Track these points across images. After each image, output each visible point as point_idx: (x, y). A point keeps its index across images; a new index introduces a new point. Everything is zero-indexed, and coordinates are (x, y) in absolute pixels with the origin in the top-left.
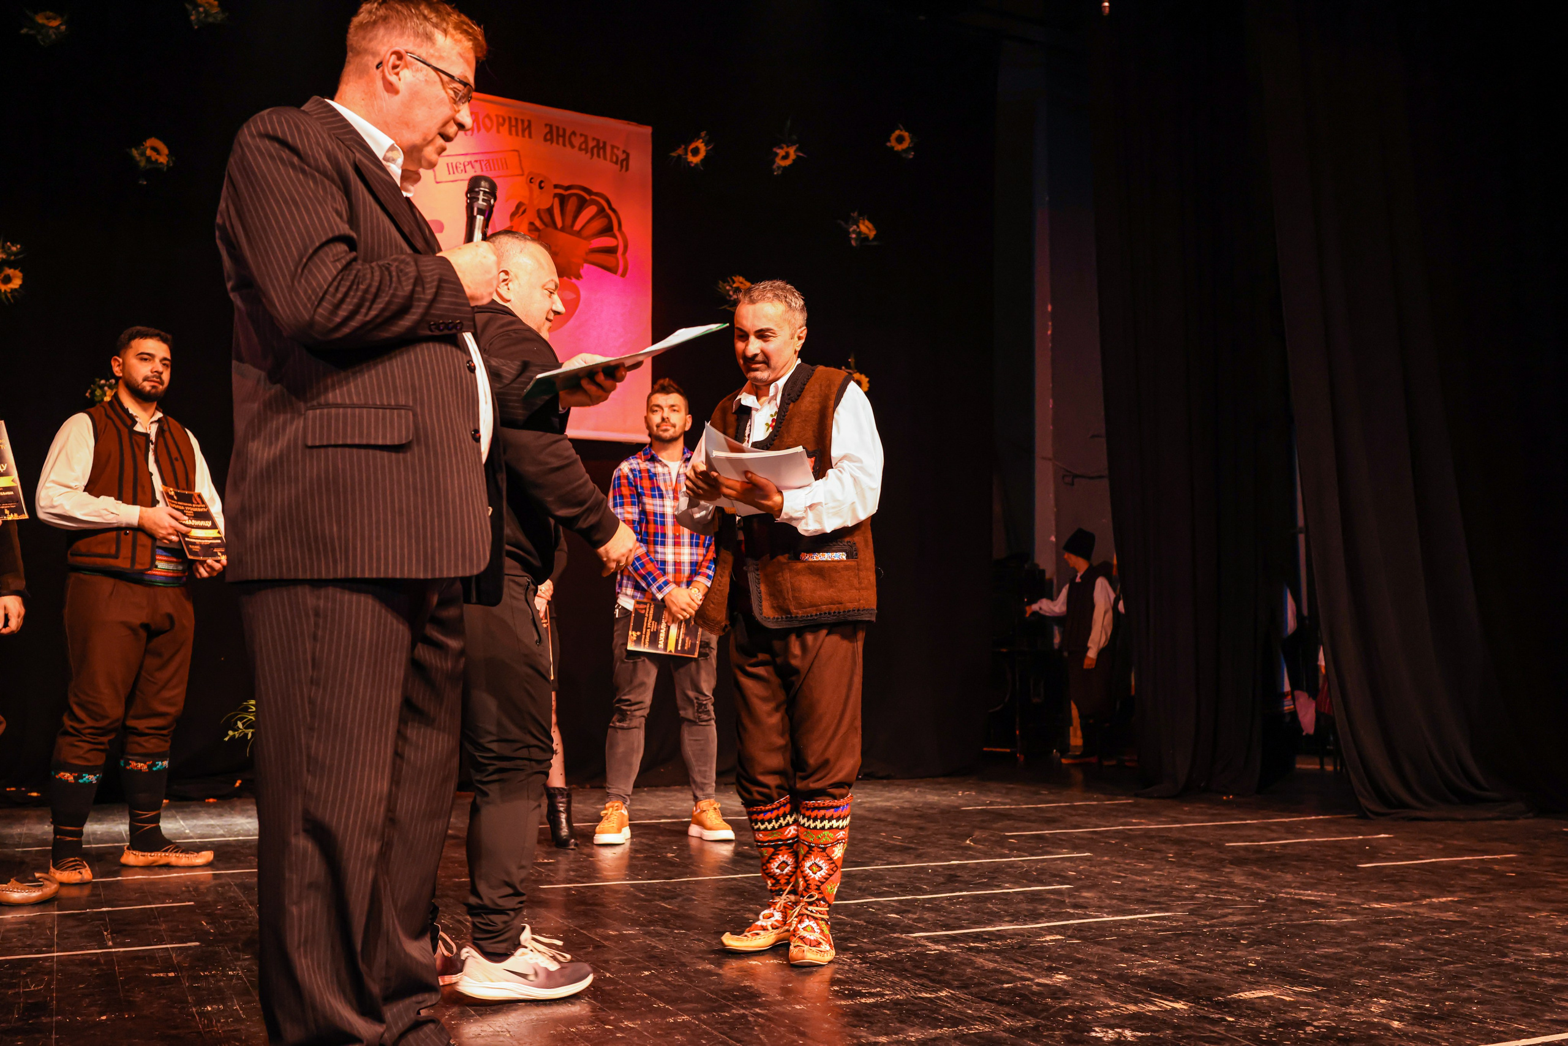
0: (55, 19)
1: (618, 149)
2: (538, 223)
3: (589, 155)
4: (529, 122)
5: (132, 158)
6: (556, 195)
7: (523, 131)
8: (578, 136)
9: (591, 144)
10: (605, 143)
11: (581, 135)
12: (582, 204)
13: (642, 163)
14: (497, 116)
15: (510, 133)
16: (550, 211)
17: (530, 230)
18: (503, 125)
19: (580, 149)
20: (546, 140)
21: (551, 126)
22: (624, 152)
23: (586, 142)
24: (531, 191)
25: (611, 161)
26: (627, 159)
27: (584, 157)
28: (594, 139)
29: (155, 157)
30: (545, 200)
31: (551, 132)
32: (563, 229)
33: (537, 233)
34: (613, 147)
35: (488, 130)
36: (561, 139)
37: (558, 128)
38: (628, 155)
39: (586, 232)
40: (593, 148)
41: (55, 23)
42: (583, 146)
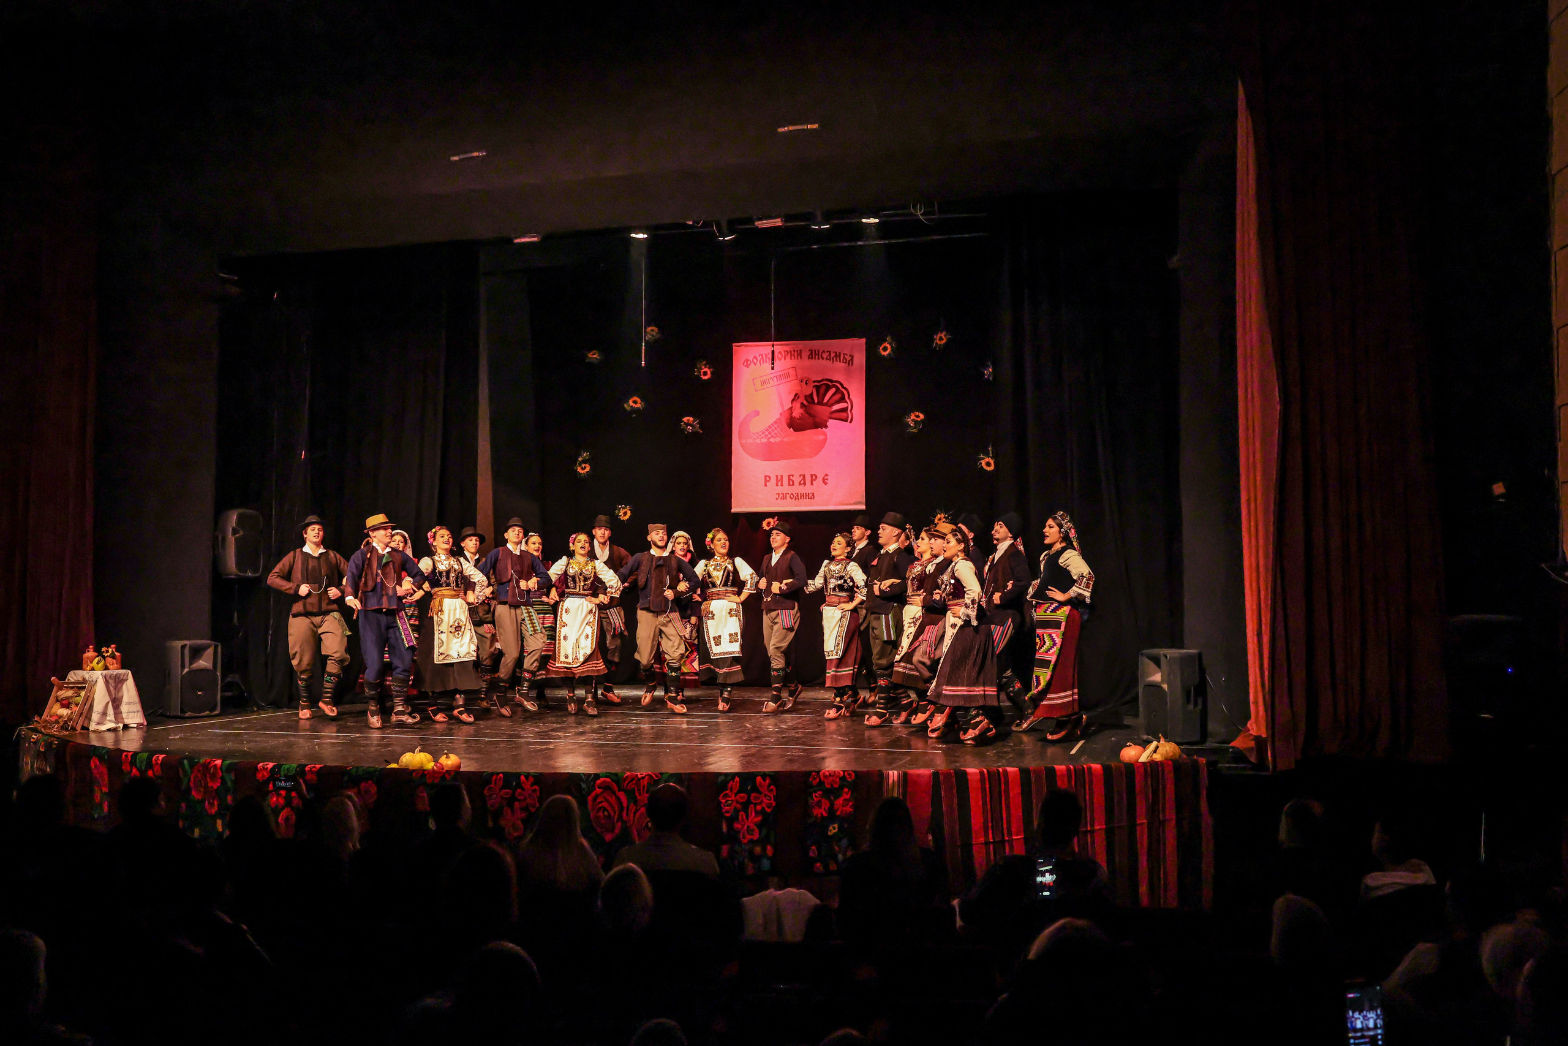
0: (594, 354)
1: (847, 355)
2: (805, 403)
3: (832, 361)
4: (801, 350)
5: (625, 408)
6: (814, 386)
7: (798, 355)
8: (826, 351)
9: (833, 355)
10: (840, 353)
11: (827, 351)
12: (828, 388)
13: (860, 359)
14: (785, 351)
15: (791, 359)
16: (811, 395)
17: (801, 407)
18: (787, 355)
19: (827, 359)
20: (809, 358)
21: (811, 351)
22: (850, 355)
23: (830, 355)
24: (801, 386)
25: (843, 362)
26: (852, 359)
27: (828, 363)
28: (834, 352)
29: (634, 405)
30: (809, 390)
31: (811, 354)
32: (818, 404)
33: (804, 408)
34: (844, 354)
35: (780, 360)
36: (817, 357)
37: (815, 351)
38: (852, 357)
39: (829, 404)
40: (833, 358)
41: (594, 356)
42: (828, 357)
